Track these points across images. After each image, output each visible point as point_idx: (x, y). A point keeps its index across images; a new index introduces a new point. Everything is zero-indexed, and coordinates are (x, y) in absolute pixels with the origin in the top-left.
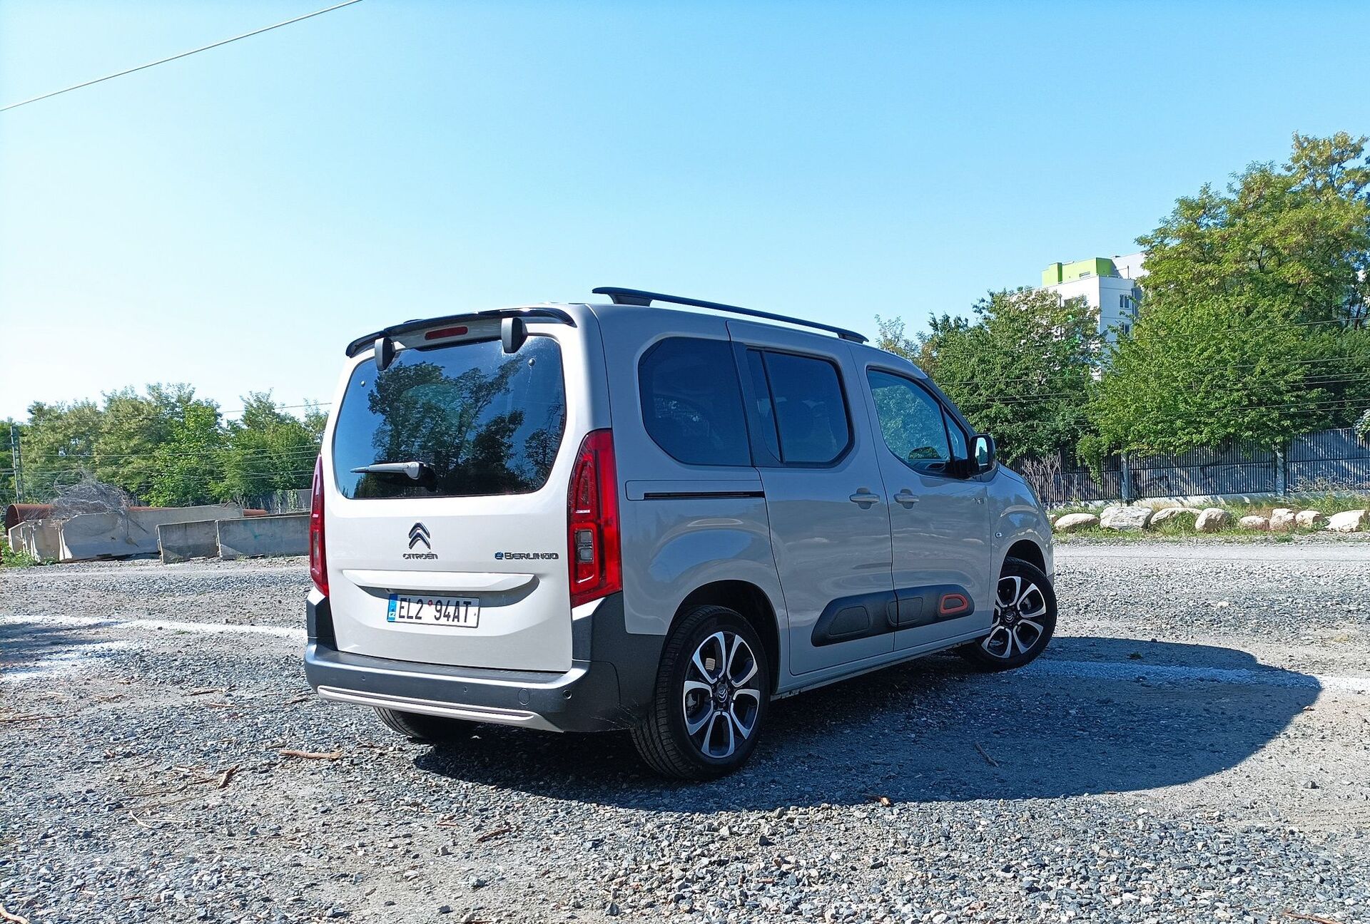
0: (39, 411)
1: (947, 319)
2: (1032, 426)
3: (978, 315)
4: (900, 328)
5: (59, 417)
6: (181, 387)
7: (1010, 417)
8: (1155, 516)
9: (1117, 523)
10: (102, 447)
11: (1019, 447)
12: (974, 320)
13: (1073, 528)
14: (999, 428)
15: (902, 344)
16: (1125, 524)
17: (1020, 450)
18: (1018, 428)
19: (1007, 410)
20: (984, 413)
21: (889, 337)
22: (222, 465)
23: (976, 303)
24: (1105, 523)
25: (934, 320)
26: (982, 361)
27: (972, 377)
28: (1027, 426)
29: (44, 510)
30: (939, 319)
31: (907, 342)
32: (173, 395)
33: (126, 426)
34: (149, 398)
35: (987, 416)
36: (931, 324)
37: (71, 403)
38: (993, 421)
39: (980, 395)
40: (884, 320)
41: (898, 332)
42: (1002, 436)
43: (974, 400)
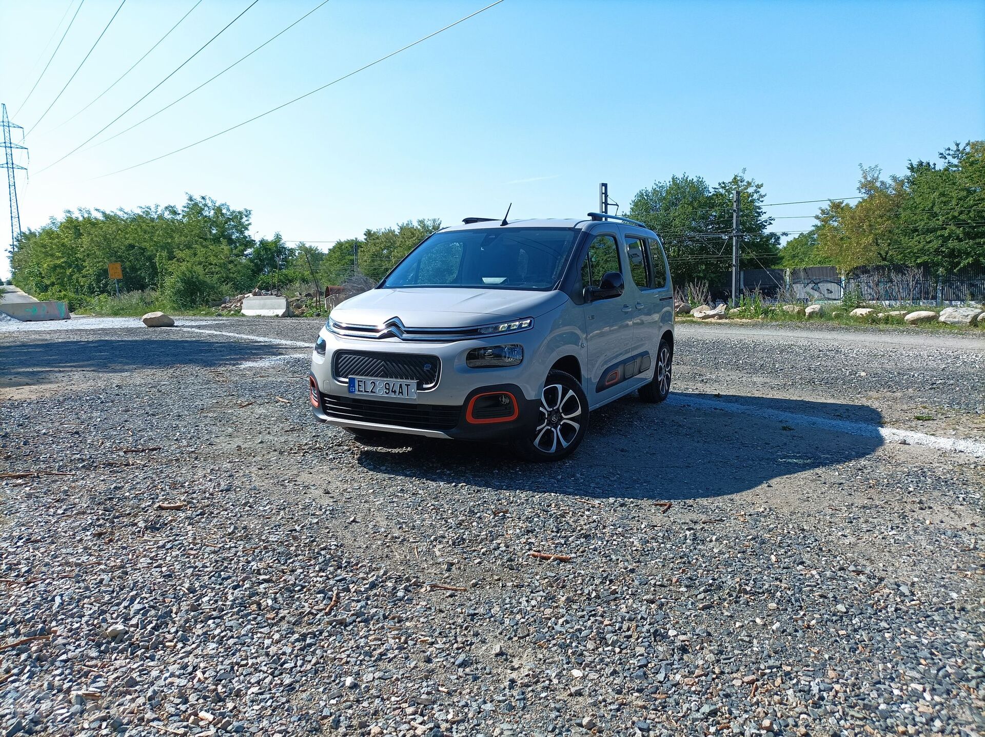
0: (369, 234)
1: (921, 164)
2: (979, 243)
3: (943, 160)
4: (878, 172)
5: (377, 238)
6: (434, 221)
7: (961, 236)
8: (982, 315)
9: (951, 319)
10: (396, 254)
11: (967, 258)
12: (941, 165)
13: (914, 322)
14: (951, 244)
15: (878, 184)
16: (956, 320)
17: (967, 261)
18: (967, 244)
19: (959, 232)
20: (939, 233)
21: (869, 179)
22: (452, 266)
23: (942, 151)
24: (942, 319)
25: (911, 164)
26: (942, 194)
27: (932, 207)
28: (976, 243)
29: (339, 290)
30: (915, 163)
31: (882, 183)
32: (429, 224)
33: (407, 243)
34: (419, 227)
35: (942, 236)
36: (908, 168)
37: (383, 230)
38: (946, 240)
39: (938, 220)
40: (865, 167)
41: (876, 175)
42: (953, 250)
43: (932, 224)
